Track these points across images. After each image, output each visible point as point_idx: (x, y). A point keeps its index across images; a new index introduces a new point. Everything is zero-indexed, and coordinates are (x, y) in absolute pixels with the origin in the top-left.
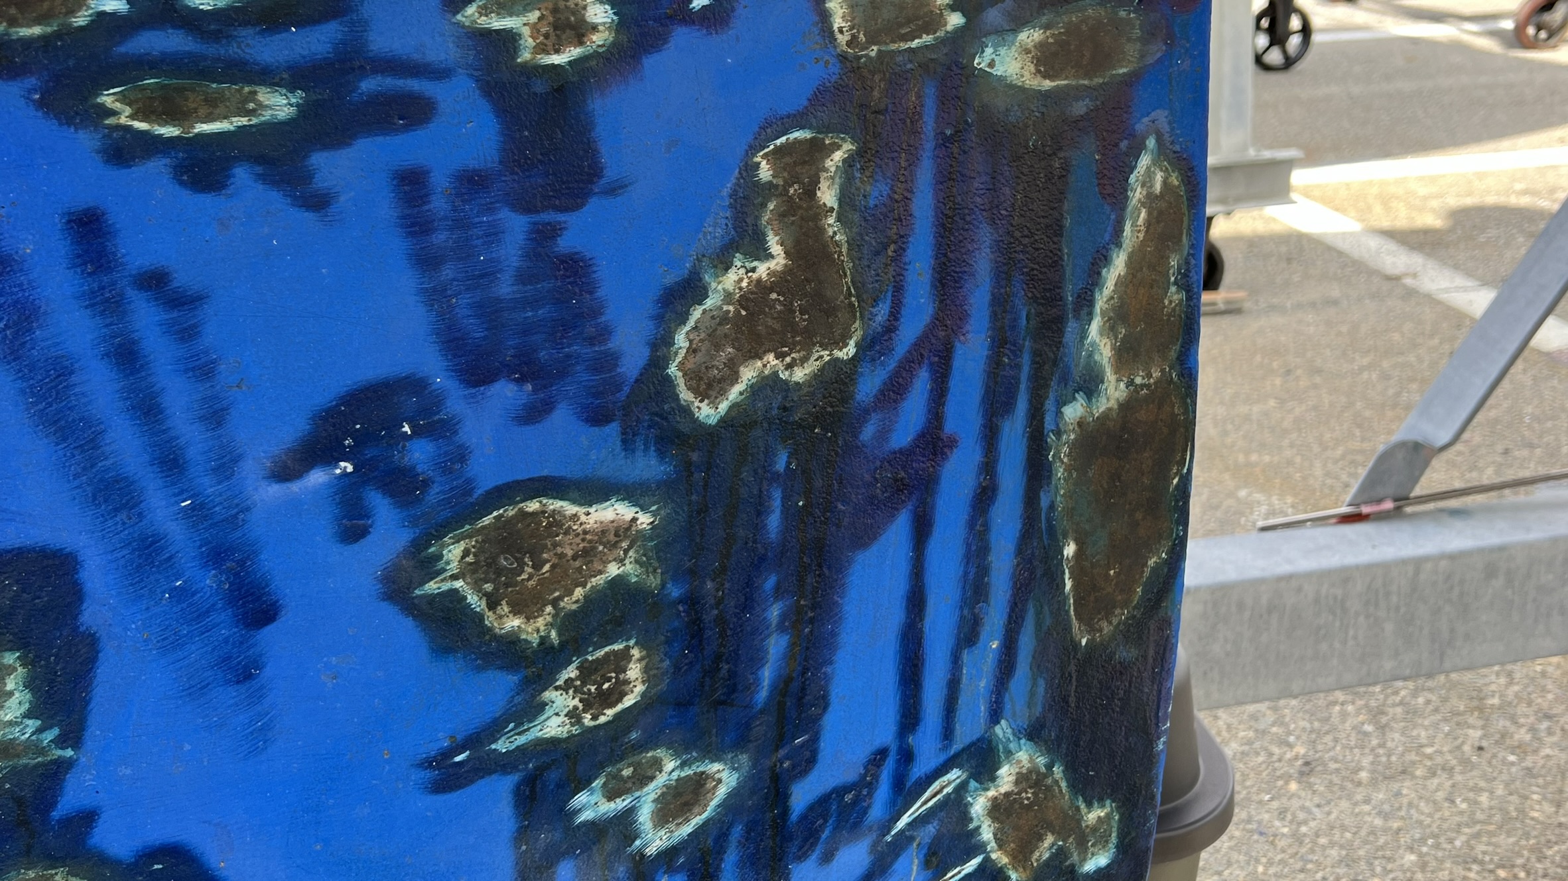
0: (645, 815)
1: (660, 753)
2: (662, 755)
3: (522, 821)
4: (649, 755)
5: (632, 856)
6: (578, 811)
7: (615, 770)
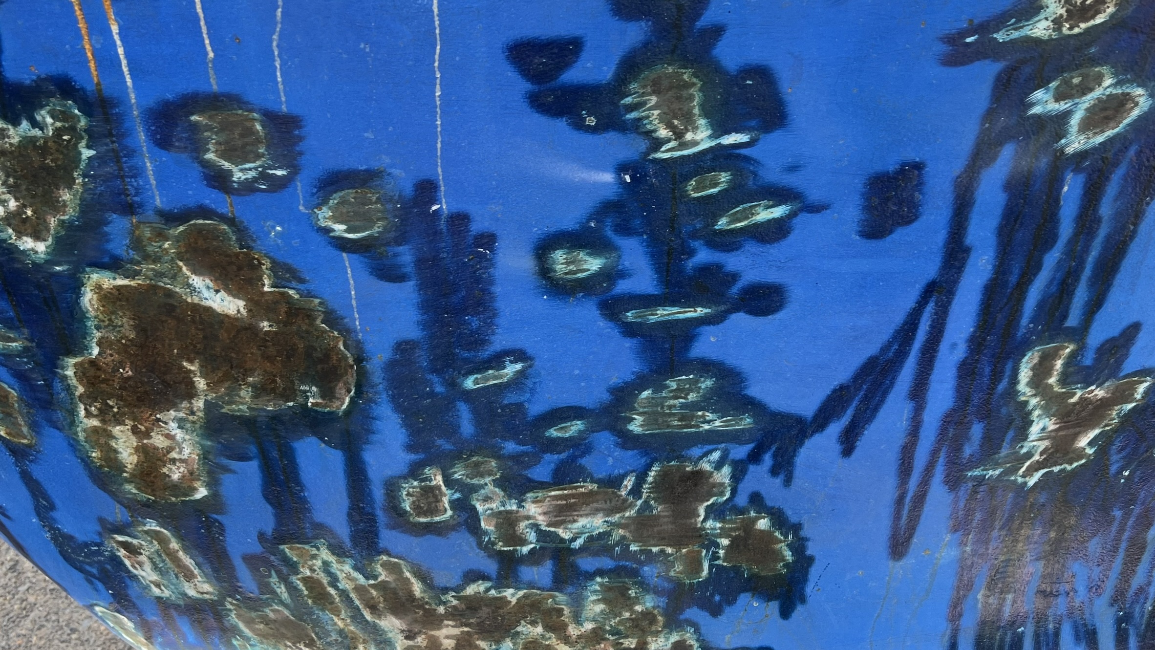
0: (1075, 121)
1: (1105, 70)
2: (1105, 72)
3: (994, 103)
4: (1096, 69)
5: (1056, 151)
6: (1032, 105)
7: (1068, 76)
